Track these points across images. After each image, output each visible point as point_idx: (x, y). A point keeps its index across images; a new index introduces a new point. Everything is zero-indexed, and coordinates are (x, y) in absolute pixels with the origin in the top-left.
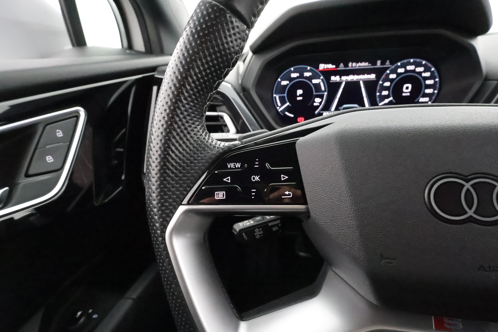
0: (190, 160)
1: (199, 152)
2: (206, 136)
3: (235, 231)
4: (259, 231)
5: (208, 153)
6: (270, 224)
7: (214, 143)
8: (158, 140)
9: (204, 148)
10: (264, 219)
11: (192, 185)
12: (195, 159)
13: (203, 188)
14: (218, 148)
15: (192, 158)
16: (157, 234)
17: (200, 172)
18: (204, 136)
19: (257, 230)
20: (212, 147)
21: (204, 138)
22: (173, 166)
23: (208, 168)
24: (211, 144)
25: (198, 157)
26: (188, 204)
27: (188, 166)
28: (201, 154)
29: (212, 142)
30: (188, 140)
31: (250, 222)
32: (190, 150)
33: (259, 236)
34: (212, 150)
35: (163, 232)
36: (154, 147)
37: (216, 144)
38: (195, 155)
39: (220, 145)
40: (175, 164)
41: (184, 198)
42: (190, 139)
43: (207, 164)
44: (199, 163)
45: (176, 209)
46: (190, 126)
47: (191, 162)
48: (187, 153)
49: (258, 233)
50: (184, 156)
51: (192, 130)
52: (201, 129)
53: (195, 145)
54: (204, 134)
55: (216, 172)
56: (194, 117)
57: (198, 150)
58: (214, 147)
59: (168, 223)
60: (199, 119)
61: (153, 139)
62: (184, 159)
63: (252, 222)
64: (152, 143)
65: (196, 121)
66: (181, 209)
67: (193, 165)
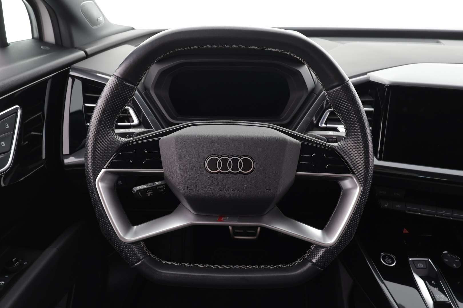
0: (107, 148)
1: (112, 144)
2: (115, 136)
3: (134, 192)
4: (150, 192)
5: (116, 144)
6: (157, 188)
7: (119, 140)
8: (92, 139)
9: (114, 142)
10: (154, 184)
11: (108, 160)
12: (110, 147)
13: (114, 161)
14: (121, 142)
15: (108, 147)
16: (92, 182)
17: (112, 153)
18: (114, 136)
19: (148, 191)
20: (118, 142)
21: (114, 137)
22: (99, 151)
23: (116, 152)
24: (117, 140)
25: (111, 146)
26: (106, 168)
27: (106, 150)
28: (113, 145)
29: (118, 139)
30: (108, 140)
31: (144, 186)
32: (107, 143)
33: (150, 195)
34: (118, 143)
35: (95, 181)
36: (90, 142)
37: (120, 140)
38: (110, 145)
39: (122, 140)
40: (100, 150)
41: (104, 166)
42: (109, 139)
43: (115, 150)
44: (111, 149)
45: (101, 171)
46: (107, 132)
47: (108, 149)
48: (106, 145)
49: (149, 193)
50: (104, 146)
51: (110, 135)
52: (112, 132)
53: (110, 140)
54: (114, 135)
55: (120, 154)
56: (109, 127)
57: (111, 143)
58: (119, 141)
59: (97, 177)
60: (111, 128)
61: (90, 138)
62: (104, 147)
63: (145, 186)
64: (89, 140)
65: (110, 129)
66: (103, 171)
67: (109, 150)
